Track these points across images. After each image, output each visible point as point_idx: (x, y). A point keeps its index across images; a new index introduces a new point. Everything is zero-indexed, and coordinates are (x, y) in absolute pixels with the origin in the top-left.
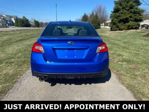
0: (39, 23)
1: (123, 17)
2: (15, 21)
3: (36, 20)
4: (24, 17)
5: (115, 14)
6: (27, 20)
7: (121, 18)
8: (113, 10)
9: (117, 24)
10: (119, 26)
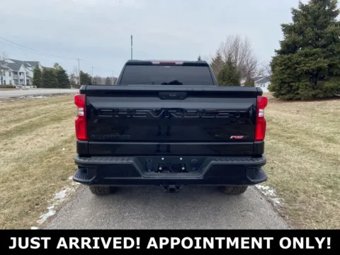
0: (91, 77)
1: (312, 65)
2: (35, 74)
3: (85, 72)
4: (57, 64)
5: (286, 56)
6: (64, 71)
7: (305, 68)
8: (279, 48)
9: (291, 84)
10: (298, 89)
